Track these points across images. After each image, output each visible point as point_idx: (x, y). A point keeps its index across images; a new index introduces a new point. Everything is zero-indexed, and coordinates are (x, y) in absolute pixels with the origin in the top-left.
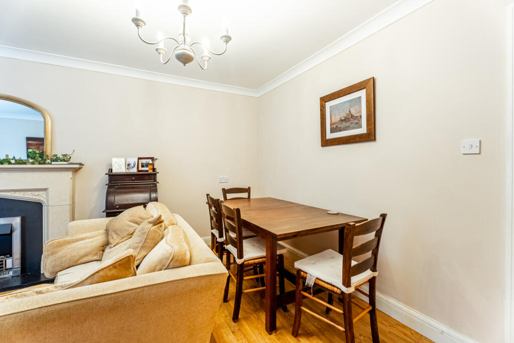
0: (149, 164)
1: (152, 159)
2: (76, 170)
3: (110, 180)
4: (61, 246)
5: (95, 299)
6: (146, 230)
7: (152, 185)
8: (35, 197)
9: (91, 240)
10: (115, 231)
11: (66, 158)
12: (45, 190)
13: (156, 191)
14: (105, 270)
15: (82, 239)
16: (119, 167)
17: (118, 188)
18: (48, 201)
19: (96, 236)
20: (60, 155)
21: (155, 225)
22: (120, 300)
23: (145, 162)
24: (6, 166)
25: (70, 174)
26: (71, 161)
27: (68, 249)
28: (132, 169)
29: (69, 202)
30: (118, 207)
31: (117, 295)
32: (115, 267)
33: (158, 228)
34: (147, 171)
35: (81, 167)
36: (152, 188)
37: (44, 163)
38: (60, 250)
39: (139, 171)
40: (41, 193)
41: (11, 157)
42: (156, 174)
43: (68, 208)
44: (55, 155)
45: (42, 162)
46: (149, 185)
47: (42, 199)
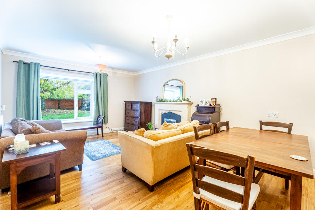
1: (216, 99)
3: (197, 109)
8: (179, 114)
11: (187, 100)
18: (182, 116)
26: (189, 101)
28: (207, 104)
40: (180, 112)
42: (215, 107)
44: (185, 99)
47: (181, 114)
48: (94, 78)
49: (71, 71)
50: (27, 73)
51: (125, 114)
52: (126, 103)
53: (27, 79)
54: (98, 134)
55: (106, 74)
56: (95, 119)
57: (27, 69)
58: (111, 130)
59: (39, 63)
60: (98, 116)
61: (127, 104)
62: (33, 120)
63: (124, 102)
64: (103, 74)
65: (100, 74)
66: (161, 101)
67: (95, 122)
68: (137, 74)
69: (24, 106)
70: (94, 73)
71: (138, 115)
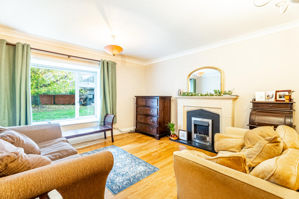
0: (285, 95)
1: (289, 91)
2: (235, 99)
3: (254, 106)
4: (221, 138)
5: (214, 172)
6: (263, 145)
7: (287, 112)
8: (217, 112)
9: (235, 140)
10: (249, 139)
11: (230, 93)
12: (221, 108)
13: (291, 117)
14: (224, 158)
15: (231, 138)
16: (261, 98)
17: (258, 112)
18: (221, 114)
19: (238, 138)
20: (227, 92)
21: (270, 143)
22: (228, 181)
23: (282, 94)
24: (207, 97)
25: (231, 101)
26: (233, 94)
27: (224, 141)
28: (271, 99)
29: (231, 116)
30: (257, 124)
31: (226, 177)
32: (230, 160)
33: (274, 146)
34: (284, 101)
35: (237, 97)
36: (287, 115)
37: (220, 96)
38: (221, 140)
39: (276, 101)
40: (219, 110)
41: (209, 93)
42: (292, 104)
43: (230, 120)
44: (225, 92)
45: (219, 95)
46: (285, 112)
47: (219, 113)
48: (100, 68)
49: (71, 58)
50: (12, 58)
51: (137, 112)
52: (138, 98)
53: (12, 66)
54: (105, 138)
55: (115, 62)
56: (102, 119)
57: (12, 52)
58: (120, 131)
59: (29, 45)
60: (105, 115)
61: (140, 100)
62: (20, 125)
63: (135, 96)
64: (110, 62)
65: (107, 63)
66: (186, 95)
67: (102, 122)
68: (148, 64)
69: (7, 104)
70: (100, 61)
71: (156, 113)
